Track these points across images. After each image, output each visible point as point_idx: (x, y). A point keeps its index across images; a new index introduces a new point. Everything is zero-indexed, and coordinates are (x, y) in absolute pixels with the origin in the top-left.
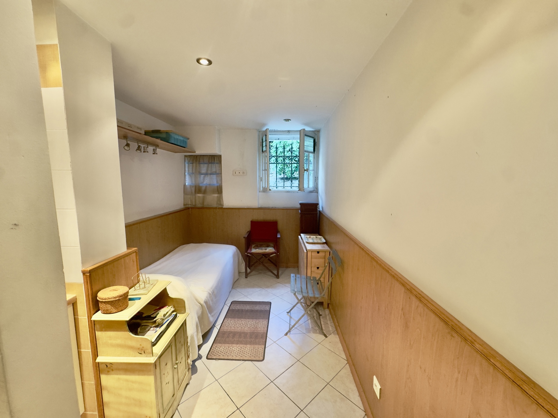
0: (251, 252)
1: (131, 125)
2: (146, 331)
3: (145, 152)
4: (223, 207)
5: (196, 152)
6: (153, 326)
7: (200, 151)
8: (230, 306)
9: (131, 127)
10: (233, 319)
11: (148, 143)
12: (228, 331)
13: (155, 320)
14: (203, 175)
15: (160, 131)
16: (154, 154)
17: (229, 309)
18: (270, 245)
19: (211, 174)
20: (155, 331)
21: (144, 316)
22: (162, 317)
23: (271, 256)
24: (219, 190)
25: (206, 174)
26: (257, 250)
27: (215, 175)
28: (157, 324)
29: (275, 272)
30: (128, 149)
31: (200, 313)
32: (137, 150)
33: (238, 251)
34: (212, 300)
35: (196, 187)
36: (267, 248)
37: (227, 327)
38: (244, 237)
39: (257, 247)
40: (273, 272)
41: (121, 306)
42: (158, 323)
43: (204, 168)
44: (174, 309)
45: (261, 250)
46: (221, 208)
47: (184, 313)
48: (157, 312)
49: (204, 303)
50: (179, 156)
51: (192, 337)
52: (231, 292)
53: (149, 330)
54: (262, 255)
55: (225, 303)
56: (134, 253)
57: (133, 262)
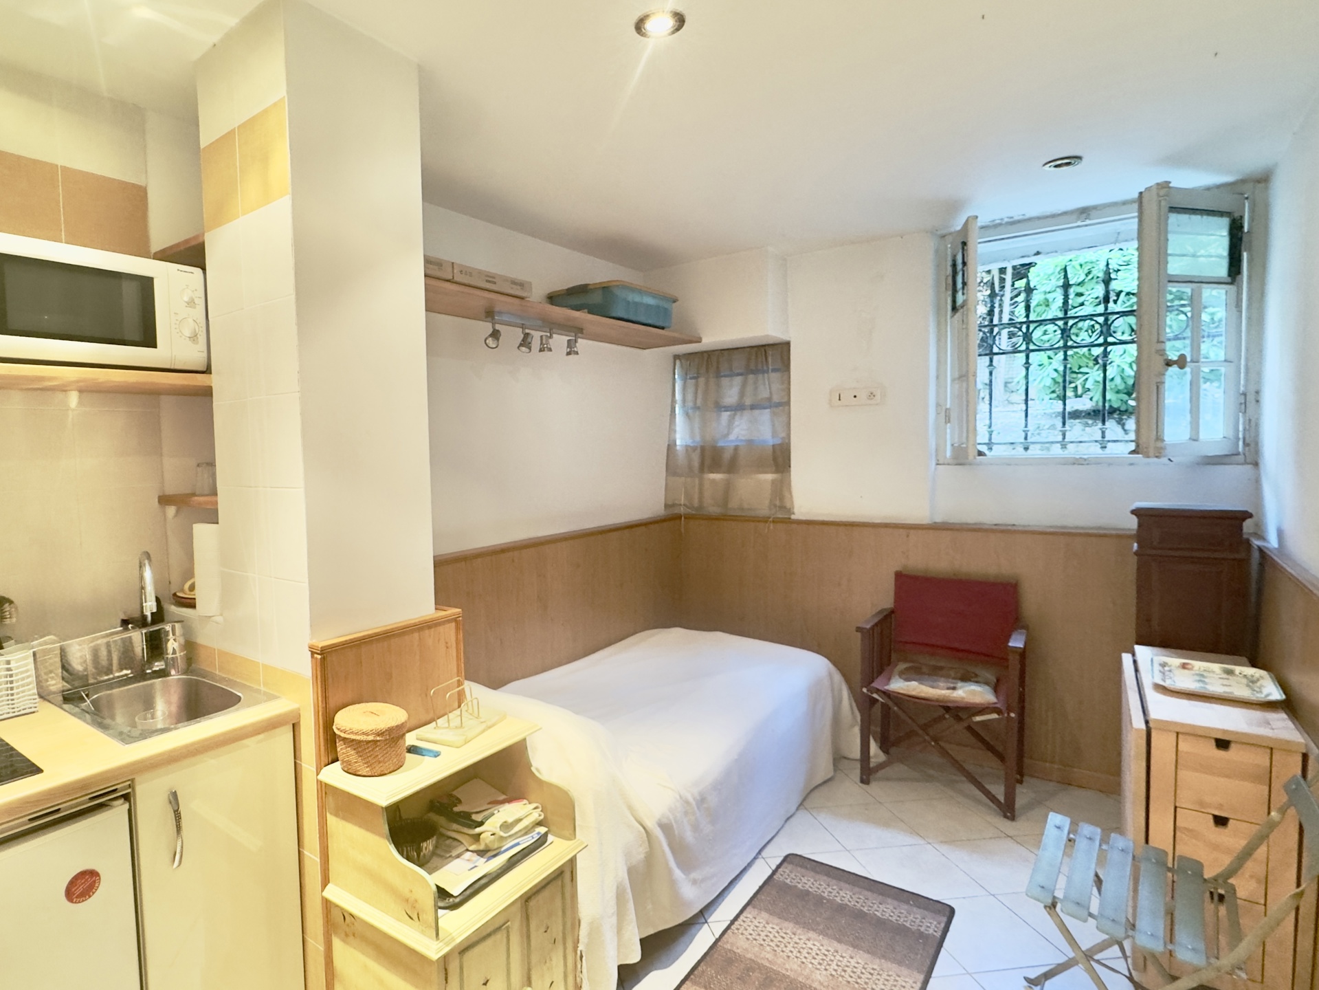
0: (887, 688)
1: (494, 278)
2: (450, 856)
3: (544, 350)
4: (793, 517)
5: (704, 340)
6: (471, 848)
7: (715, 336)
8: (779, 867)
9: (495, 283)
10: (776, 920)
11: (553, 326)
12: (749, 956)
13: (478, 830)
14: (728, 413)
15: (586, 286)
16: (568, 354)
17: (771, 877)
18: (976, 675)
19: (753, 407)
20: (473, 866)
21: (456, 809)
22: (496, 828)
23: (978, 718)
24: (780, 459)
25: (739, 408)
26: (914, 684)
27: (768, 410)
28: (482, 847)
29: (999, 791)
30: (494, 346)
31: (639, 854)
32: (521, 345)
33: (838, 677)
34: (696, 828)
35: (703, 449)
36: (960, 684)
37: (748, 939)
38: (859, 629)
39: (915, 673)
40: (988, 787)
41: (380, 762)
42: (486, 845)
43: (731, 391)
44: (542, 817)
45: (933, 687)
46: (783, 519)
47: (571, 840)
48: (489, 811)
49: (658, 829)
50: (656, 358)
51: (595, 928)
52: (791, 819)
53: (458, 856)
54: (944, 707)
55: (760, 852)
56: (449, 621)
57: (447, 648)
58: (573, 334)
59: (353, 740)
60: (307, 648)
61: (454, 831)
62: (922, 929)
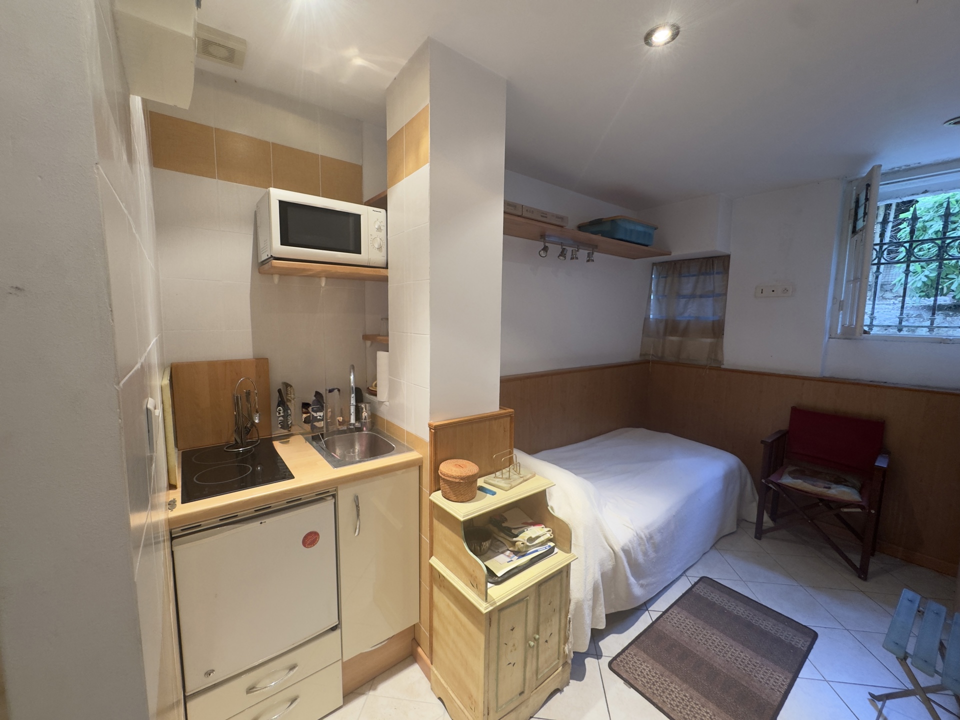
0: (779, 481)
1: (546, 214)
2: (498, 552)
3: (573, 259)
4: (723, 367)
5: (673, 254)
6: (510, 549)
7: (679, 252)
8: (696, 583)
9: (546, 217)
10: (693, 618)
11: (579, 244)
12: (674, 637)
13: (515, 539)
14: (685, 299)
15: (601, 219)
16: (588, 261)
17: (690, 589)
18: (846, 481)
19: (701, 296)
20: (510, 560)
21: (504, 525)
22: (525, 540)
23: (846, 510)
24: (717, 330)
25: (692, 296)
26: (800, 481)
27: (711, 299)
28: (516, 549)
29: (856, 559)
30: (542, 255)
31: (609, 565)
32: (560, 255)
33: (745, 470)
34: (645, 554)
35: (667, 321)
36: (834, 486)
37: (673, 626)
38: (762, 442)
39: (799, 474)
40: (847, 554)
42: (519, 548)
43: (688, 285)
44: (552, 537)
45: (813, 485)
46: (716, 368)
47: (568, 553)
48: (522, 529)
49: (622, 552)
50: (640, 265)
51: (579, 606)
52: (706, 554)
53: (502, 553)
54: (820, 499)
55: (684, 572)
56: (507, 416)
57: (505, 431)
58: (591, 249)
59: (448, 480)
60: (427, 425)
61: (502, 537)
62: (793, 643)
